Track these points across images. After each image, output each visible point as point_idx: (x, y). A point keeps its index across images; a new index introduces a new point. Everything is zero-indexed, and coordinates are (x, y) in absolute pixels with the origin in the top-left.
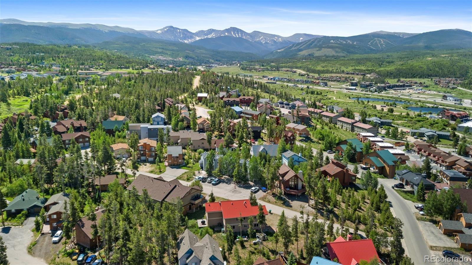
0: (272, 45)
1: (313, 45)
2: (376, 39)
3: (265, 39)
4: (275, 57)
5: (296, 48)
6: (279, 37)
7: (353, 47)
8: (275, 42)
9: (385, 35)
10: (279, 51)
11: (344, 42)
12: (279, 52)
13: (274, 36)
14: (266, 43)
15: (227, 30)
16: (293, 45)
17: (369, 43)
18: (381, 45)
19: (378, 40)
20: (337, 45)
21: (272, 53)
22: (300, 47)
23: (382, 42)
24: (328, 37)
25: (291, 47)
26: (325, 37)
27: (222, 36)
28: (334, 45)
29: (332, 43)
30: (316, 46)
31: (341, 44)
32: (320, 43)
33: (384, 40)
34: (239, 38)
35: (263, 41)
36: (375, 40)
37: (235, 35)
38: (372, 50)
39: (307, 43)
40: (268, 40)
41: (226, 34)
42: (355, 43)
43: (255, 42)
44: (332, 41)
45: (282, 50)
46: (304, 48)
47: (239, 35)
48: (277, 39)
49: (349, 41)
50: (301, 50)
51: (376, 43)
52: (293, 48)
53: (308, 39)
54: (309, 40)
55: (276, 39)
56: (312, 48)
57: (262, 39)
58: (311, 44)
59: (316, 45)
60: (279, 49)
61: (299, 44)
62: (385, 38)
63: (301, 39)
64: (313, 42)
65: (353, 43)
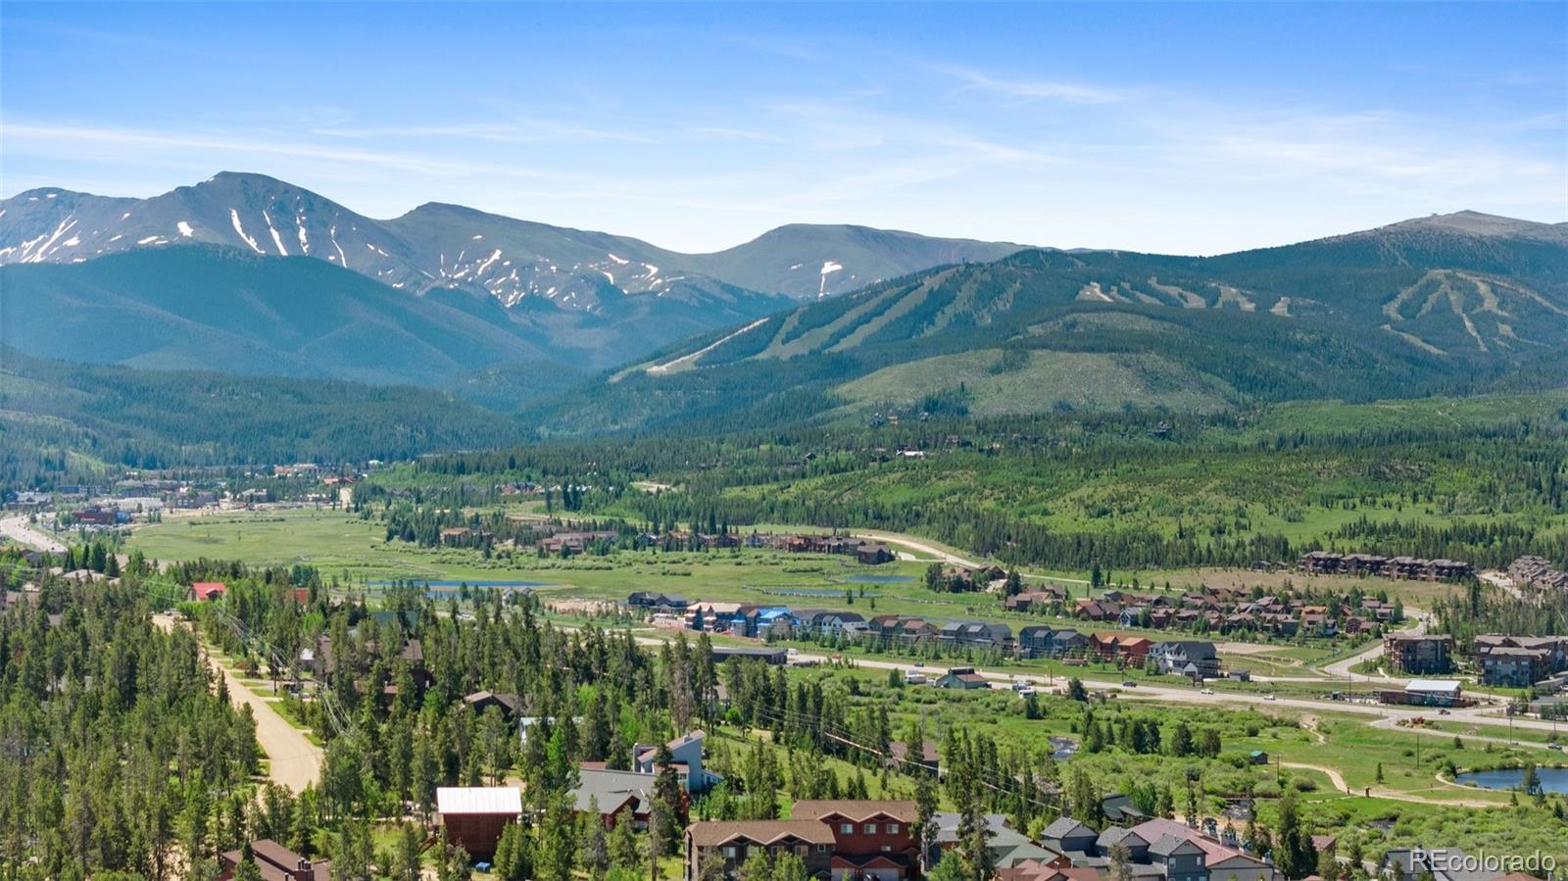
0: (588, 321)
1: (941, 321)
2: (1438, 273)
3: (525, 269)
4: (632, 422)
5: (797, 347)
6: (638, 251)
7: (1276, 338)
8: (607, 291)
9: (1497, 243)
10: (655, 369)
11: (1195, 302)
12: (663, 383)
13: (600, 243)
14: (534, 303)
15: (190, 200)
16: (777, 323)
17: (1391, 309)
18: (1486, 321)
19: (1457, 285)
20: (1144, 325)
21: (597, 387)
22: (836, 339)
23: (1490, 303)
24: (1055, 255)
25: (756, 342)
26: (1031, 256)
27: (151, 250)
28: (1117, 320)
29: (1098, 307)
30: (965, 335)
31: (1169, 312)
32: (1003, 306)
33: (1503, 283)
34: (296, 260)
35: (509, 287)
36: (1433, 285)
37: (265, 239)
38: (1417, 360)
39: (887, 305)
40: (550, 280)
41: (185, 229)
42: (1280, 308)
43: (438, 293)
44: (1094, 291)
45: (687, 362)
46: (867, 342)
47: (291, 240)
48: (625, 274)
49: (1229, 293)
50: (846, 367)
51: (1442, 308)
52: (780, 351)
53: (884, 271)
54: (909, 284)
55: (614, 267)
56: (938, 346)
57: (496, 271)
58: (925, 314)
59: (964, 321)
60: (659, 357)
61: (823, 312)
62: (1501, 270)
63: (829, 267)
64: (939, 299)
65: (1264, 306)
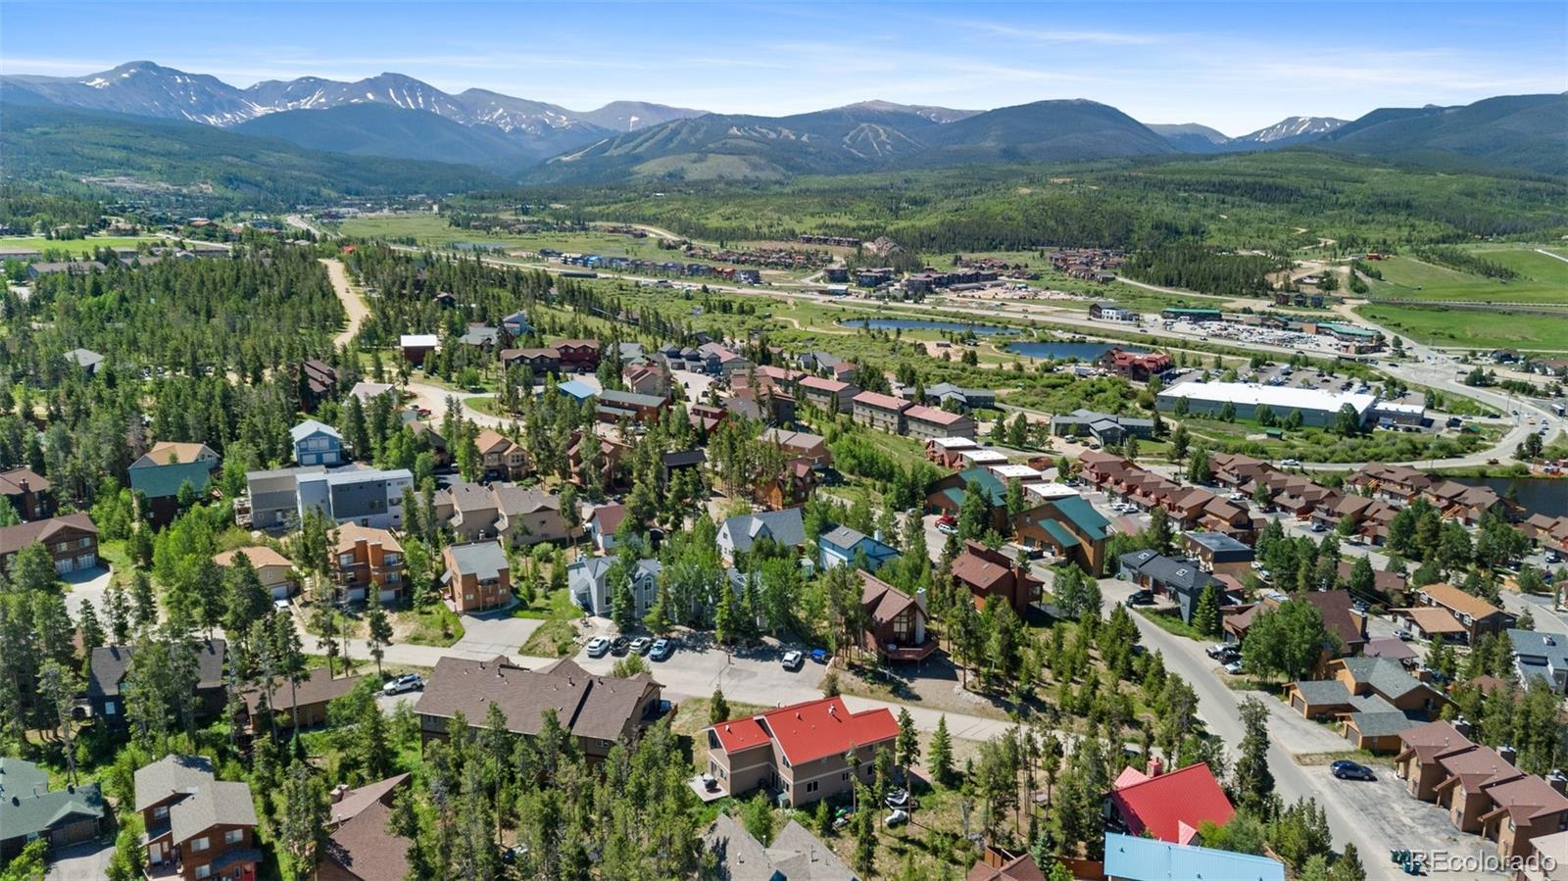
0: (539, 138)
1: (676, 142)
2: (864, 125)
3: (513, 117)
4: (556, 180)
5: (621, 151)
6: (558, 110)
7: (802, 150)
8: (546, 127)
9: (889, 113)
10: (564, 159)
11: (773, 135)
12: (568, 164)
13: (543, 107)
14: (517, 131)
15: (371, 84)
16: (612, 140)
17: (846, 139)
18: (882, 144)
19: (872, 130)
20: (752, 144)
21: (542, 166)
22: (635, 148)
23: (884, 137)
24: (720, 116)
25: (604, 149)
26: (710, 116)
27: (356, 104)
28: (741, 142)
29: (735, 137)
30: (685, 147)
31: (764, 140)
32: (699, 136)
33: (889, 129)
34: (419, 110)
35: (506, 124)
36: (863, 130)
37: (405, 102)
38: (854, 159)
39: (655, 135)
40: (524, 122)
41: (370, 96)
42: (805, 138)
43: (478, 126)
44: (734, 131)
45: (578, 156)
46: (647, 150)
47: (415, 102)
48: (553, 120)
49: (786, 132)
50: (638, 159)
51: (866, 139)
52: (613, 152)
53: (658, 120)
54: (663, 126)
55: (549, 117)
56: (674, 152)
57: (501, 117)
58: (669, 139)
59: (684, 142)
60: (566, 154)
61: (630, 137)
62: (889, 124)
63: (634, 119)
64: (676, 132)
65: (799, 137)
